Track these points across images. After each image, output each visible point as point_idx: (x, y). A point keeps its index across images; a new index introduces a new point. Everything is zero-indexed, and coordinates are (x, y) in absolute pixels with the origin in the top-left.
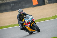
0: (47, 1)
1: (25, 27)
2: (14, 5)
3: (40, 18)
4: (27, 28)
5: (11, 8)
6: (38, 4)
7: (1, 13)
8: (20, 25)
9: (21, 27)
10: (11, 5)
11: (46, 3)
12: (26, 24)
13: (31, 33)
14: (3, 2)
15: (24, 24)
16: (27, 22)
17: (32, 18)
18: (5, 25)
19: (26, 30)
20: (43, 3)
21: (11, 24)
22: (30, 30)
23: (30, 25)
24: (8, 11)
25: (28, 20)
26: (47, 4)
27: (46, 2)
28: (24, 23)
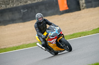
0: (83, 4)
2: (27, 11)
3: (72, 33)
5: (21, 16)
6: (68, 8)
7: (5, 25)
10: (21, 12)
11: (81, 8)
14: (7, 7)
16: (52, 36)
18: (11, 46)
20: (77, 8)
21: (22, 43)
24: (16, 23)
25: (53, 33)
26: (83, 9)
27: (83, 6)
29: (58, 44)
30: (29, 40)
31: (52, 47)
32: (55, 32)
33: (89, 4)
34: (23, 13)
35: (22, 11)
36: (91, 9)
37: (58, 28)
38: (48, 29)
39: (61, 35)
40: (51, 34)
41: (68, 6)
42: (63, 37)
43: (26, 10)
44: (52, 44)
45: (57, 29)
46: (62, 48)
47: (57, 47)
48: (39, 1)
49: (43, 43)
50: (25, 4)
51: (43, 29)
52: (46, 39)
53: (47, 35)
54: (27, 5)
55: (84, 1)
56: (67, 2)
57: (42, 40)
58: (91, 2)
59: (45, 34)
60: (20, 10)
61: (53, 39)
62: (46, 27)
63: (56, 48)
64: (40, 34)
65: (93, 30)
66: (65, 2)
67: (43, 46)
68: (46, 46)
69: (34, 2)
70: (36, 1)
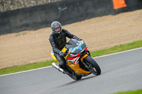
23: (79, 60)
29: (81, 65)
32: (77, 48)
34: (62, 12)
35: (59, 9)
37: (82, 42)
38: (68, 44)
39: (86, 52)
40: (72, 50)
42: (89, 54)
43: (66, 8)
44: (74, 64)
45: (80, 44)
46: (87, 70)
47: (80, 69)
49: (61, 62)
51: (62, 43)
52: (66, 58)
53: (67, 52)
57: (59, 58)
59: (64, 50)
60: (57, 7)
61: (75, 57)
62: (66, 40)
63: (78, 71)
64: (57, 50)
67: (61, 67)
68: (65, 67)
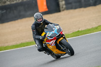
0: (63, 5)
1: (47, 47)
4: (50, 47)
6: (47, 10)
8: (37, 42)
9: (40, 46)
11: (61, 9)
12: (48, 40)
13: (58, 57)
15: (45, 40)
16: (50, 37)
17: (59, 30)
19: (49, 52)
20: (57, 9)
22: (56, 51)
23: (56, 42)
25: (51, 33)
26: (63, 10)
27: (62, 7)
28: (44, 38)
30: (7, 43)
31: (51, 49)
32: (53, 32)
33: (69, 6)
36: (71, 11)
37: (58, 27)
38: (46, 28)
40: (49, 34)
41: (48, 7)
42: (64, 38)
43: (5, 11)
44: (51, 45)
45: (56, 29)
47: (57, 50)
48: (17, 1)
50: (4, 5)
53: (45, 35)
54: (5, 6)
55: (64, 2)
56: (47, 3)
58: (71, 3)
59: (43, 34)
61: (52, 40)
65: (73, 33)
66: (45, 3)
69: (13, 3)
70: (15, 2)
